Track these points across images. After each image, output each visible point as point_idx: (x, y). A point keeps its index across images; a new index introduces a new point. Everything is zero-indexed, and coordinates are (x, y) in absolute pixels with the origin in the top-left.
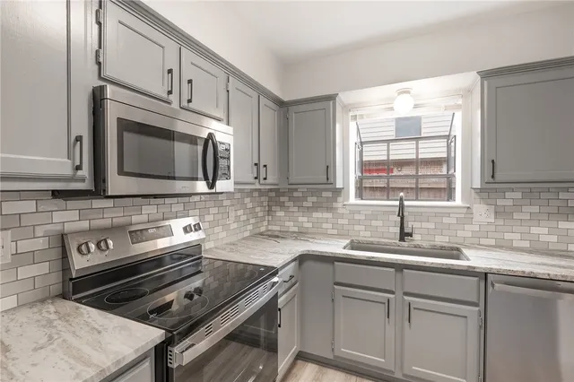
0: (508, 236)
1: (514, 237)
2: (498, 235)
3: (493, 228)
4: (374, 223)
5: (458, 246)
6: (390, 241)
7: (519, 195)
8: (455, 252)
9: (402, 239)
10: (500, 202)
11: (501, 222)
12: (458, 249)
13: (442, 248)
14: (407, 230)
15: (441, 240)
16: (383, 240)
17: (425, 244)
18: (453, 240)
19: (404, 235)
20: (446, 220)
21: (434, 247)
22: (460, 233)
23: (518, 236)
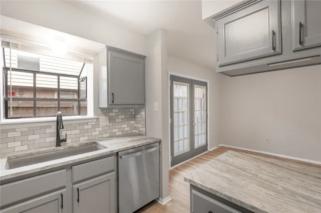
0: (114, 131)
1: (116, 131)
2: (110, 131)
3: (108, 128)
4: (30, 137)
5: (95, 141)
6: (48, 149)
7: (117, 111)
8: (93, 145)
9: (58, 144)
10: (111, 114)
11: (111, 124)
12: (95, 143)
13: (86, 144)
14: (62, 137)
15: (83, 140)
16: (42, 150)
17: (76, 145)
18: (90, 138)
19: (59, 141)
20: (86, 127)
21: (82, 145)
22: (94, 134)
23: (117, 130)
